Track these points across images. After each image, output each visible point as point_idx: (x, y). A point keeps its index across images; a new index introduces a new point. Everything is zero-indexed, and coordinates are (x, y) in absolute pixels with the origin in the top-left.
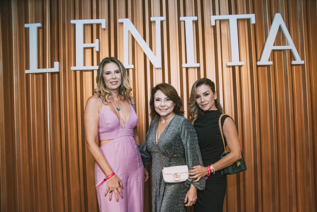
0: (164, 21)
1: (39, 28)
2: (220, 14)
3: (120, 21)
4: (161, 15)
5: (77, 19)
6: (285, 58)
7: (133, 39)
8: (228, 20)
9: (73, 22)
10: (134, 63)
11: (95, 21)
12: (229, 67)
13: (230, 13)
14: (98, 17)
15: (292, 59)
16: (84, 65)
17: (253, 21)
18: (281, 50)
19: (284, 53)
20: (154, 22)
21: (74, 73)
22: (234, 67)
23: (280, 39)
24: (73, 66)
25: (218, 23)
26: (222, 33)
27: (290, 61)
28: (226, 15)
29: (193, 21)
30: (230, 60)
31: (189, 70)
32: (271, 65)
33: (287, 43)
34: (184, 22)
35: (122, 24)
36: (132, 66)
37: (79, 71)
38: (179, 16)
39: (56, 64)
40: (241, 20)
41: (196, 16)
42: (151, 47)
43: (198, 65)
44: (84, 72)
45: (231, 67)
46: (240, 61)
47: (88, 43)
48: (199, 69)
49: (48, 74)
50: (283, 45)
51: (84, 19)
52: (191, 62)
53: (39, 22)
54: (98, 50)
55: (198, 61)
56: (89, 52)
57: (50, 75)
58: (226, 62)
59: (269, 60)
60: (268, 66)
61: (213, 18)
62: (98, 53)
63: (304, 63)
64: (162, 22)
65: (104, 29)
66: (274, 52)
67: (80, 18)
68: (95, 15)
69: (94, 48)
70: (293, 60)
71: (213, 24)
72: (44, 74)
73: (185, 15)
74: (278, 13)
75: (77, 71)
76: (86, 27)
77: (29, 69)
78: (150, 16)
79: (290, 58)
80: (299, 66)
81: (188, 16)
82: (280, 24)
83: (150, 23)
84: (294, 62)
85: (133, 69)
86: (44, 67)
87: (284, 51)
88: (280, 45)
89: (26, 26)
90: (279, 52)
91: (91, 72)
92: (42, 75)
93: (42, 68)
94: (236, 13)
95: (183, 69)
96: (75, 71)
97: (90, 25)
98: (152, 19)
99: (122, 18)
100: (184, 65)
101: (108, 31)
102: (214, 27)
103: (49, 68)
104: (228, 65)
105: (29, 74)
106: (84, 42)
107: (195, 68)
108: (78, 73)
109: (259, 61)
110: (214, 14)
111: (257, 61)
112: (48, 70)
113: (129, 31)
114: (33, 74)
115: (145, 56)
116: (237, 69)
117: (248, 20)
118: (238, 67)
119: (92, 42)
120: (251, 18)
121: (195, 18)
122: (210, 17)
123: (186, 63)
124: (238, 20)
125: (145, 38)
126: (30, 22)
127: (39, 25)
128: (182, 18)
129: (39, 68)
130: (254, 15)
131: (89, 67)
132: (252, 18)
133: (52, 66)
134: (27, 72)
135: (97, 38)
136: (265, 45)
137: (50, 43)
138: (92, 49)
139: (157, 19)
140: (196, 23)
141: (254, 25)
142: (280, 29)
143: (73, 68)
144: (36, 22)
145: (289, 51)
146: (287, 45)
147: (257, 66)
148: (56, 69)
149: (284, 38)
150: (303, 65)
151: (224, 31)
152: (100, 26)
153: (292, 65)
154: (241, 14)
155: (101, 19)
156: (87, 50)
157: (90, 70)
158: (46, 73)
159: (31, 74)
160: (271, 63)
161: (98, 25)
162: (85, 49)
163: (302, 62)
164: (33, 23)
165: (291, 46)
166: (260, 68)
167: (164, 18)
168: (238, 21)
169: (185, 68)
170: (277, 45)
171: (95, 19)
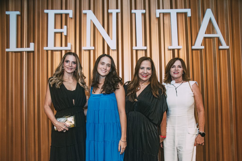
0: (119, 13)
2: (163, 9)
3: (84, 12)
4: (117, 8)
5: (50, 9)
6: (214, 44)
7: (94, 26)
8: (169, 14)
9: (46, 11)
10: (94, 45)
11: (64, 11)
12: (170, 50)
13: (171, 8)
14: (66, 9)
15: (220, 45)
16: (55, 46)
17: (189, 15)
18: (211, 38)
19: (214, 40)
20: (111, 13)
21: (47, 52)
22: (173, 50)
23: (210, 29)
24: (46, 47)
25: (162, 15)
26: (164, 23)
27: (218, 46)
28: (168, 9)
29: (142, 14)
30: (171, 44)
31: (138, 52)
32: (203, 49)
34: (135, 14)
35: (85, 14)
36: (93, 48)
37: (50, 51)
38: (131, 9)
39: (32, 44)
40: (179, 14)
41: (144, 9)
42: (108, 33)
43: (145, 48)
44: (54, 51)
45: (171, 50)
46: (178, 45)
47: (58, 29)
48: (146, 51)
49: (24, 52)
50: (212, 34)
51: (55, 9)
52: (140, 45)
53: (18, 11)
54: (66, 34)
55: (146, 45)
56: (58, 36)
57: (26, 54)
58: (168, 46)
59: (201, 45)
60: (201, 50)
61: (158, 11)
62: (66, 37)
63: (229, 48)
64: (117, 14)
65: (72, 18)
66: (206, 39)
67: (52, 9)
68: (64, 7)
69: (63, 33)
70: (220, 46)
71: (158, 16)
72: (21, 52)
73: (136, 9)
74: (209, 8)
75: (49, 51)
76: (57, 16)
77: (9, 48)
78: (108, 8)
79: (218, 44)
80: (225, 50)
81: (138, 10)
82: (211, 17)
83: (108, 14)
84: (221, 47)
85: (93, 50)
86: (22, 46)
87: (213, 38)
88: (210, 33)
89: (7, 13)
90: (209, 39)
91: (60, 52)
92: (20, 53)
93: (20, 48)
94: (176, 8)
95: (134, 50)
96: (47, 51)
97: (60, 15)
98: (110, 11)
99: (86, 10)
100: (134, 48)
101: (74, 20)
102: (159, 19)
103: (25, 47)
104: (169, 48)
105: (9, 52)
106: (55, 28)
107: (142, 50)
108: (50, 52)
109: (194, 45)
110: (159, 8)
111: (192, 46)
112: (25, 49)
113: (91, 20)
114: (12, 52)
115: (104, 40)
116: (176, 52)
117: (186, 14)
118: (177, 50)
119: (62, 28)
120: (187, 12)
121: (144, 11)
122: (156, 11)
123: (136, 46)
124: (177, 13)
125: (103, 26)
126: (11, 10)
127: (18, 13)
128: (133, 11)
129: (17, 47)
130: (190, 10)
131: (58, 48)
132: (189, 12)
133: (28, 46)
134: (7, 50)
135: (65, 25)
136: (198, 33)
137: (27, 27)
138: (61, 33)
139: (114, 11)
140: (144, 15)
141: (190, 17)
142: (210, 21)
143: (45, 48)
144: (15, 10)
145: (217, 38)
146: (216, 34)
147: (192, 50)
148: (31, 48)
149: (213, 28)
150: (228, 50)
151: (166, 21)
152: (68, 16)
153: (219, 50)
154: (180, 9)
155: (69, 10)
156: (57, 35)
157: (59, 50)
158: (23, 51)
159: (11, 52)
160: (203, 47)
161: (67, 15)
162: (55, 33)
163: (227, 47)
164: (13, 11)
165: (219, 34)
166: (194, 51)
167: (119, 11)
168: (178, 15)
169: (135, 50)
170: (207, 34)
171: (64, 10)
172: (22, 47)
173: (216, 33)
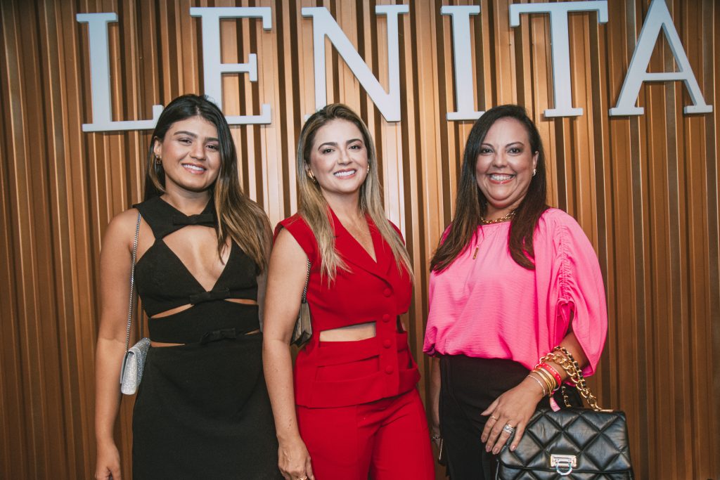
0: (406, 13)
1: (110, 25)
2: (529, 1)
3: (303, 11)
5: (204, 7)
6: (670, 100)
7: (335, 53)
8: (546, 16)
9: (194, 11)
11: (245, 12)
12: (549, 119)
14: (252, 3)
15: (686, 103)
17: (603, 17)
18: (661, 83)
19: (670, 90)
20: (384, 16)
22: (558, 120)
23: (661, 57)
25: (525, 20)
27: (681, 107)
28: (544, 2)
29: (471, 16)
30: (551, 104)
31: (460, 126)
32: (640, 115)
33: (677, 66)
34: (451, 17)
35: (310, 18)
38: (438, 3)
39: (157, 110)
40: (575, 15)
41: (475, 4)
42: (376, 72)
45: (552, 120)
46: (573, 107)
47: (230, 62)
49: (136, 133)
50: (666, 72)
53: (110, 11)
54: (255, 79)
55: (481, 106)
56: (233, 83)
57: (141, 137)
59: (636, 106)
60: (634, 117)
61: (516, 10)
62: (255, 85)
63: (711, 111)
64: (400, 16)
65: (268, 31)
66: (647, 86)
67: (211, 4)
69: (246, 75)
70: (688, 105)
71: (515, 21)
72: (126, 134)
73: (451, 2)
76: (225, 24)
77: (91, 122)
78: (373, 2)
79: (681, 100)
80: (701, 118)
81: (457, 5)
82: (663, 24)
83: (374, 17)
84: (689, 109)
86: (126, 117)
87: (669, 82)
88: (660, 71)
89: (81, 18)
90: (657, 87)
91: (241, 130)
92: (123, 136)
93: (121, 120)
95: (449, 123)
97: (233, 21)
98: (379, 9)
99: (308, 5)
100: (451, 115)
101: (276, 35)
102: (517, 31)
104: (546, 115)
105: (92, 132)
106: (223, 61)
109: (615, 106)
111: (609, 107)
112: (136, 124)
113: (326, 36)
114: (99, 133)
115: (363, 92)
116: (566, 125)
117: (593, 14)
118: (568, 119)
119: (241, 60)
120: (598, 10)
121: (475, 10)
122: (509, 8)
123: (455, 110)
124: (570, 14)
125: (361, 52)
126: (89, 8)
127: (113, 17)
128: (445, 9)
130: (605, 3)
131: (234, 117)
132: (602, 8)
133: (146, 115)
135: (252, 52)
138: (241, 76)
139: (391, 10)
140: (475, 19)
141: (605, 25)
142: (662, 35)
145: (680, 83)
146: (676, 71)
147: (611, 118)
149: (670, 54)
150: (709, 115)
151: (538, 39)
152: (258, 24)
153: (686, 116)
154: (576, 1)
155: (260, 6)
156: (227, 79)
157: (238, 125)
158: (133, 130)
159: (97, 133)
160: (640, 111)
162: (224, 74)
163: (709, 109)
165: (686, 73)
166: (615, 121)
167: (405, 8)
168: (571, 17)
169: (453, 123)
170: (652, 72)
171: (245, 6)
172: (129, 117)
173: (678, 70)
